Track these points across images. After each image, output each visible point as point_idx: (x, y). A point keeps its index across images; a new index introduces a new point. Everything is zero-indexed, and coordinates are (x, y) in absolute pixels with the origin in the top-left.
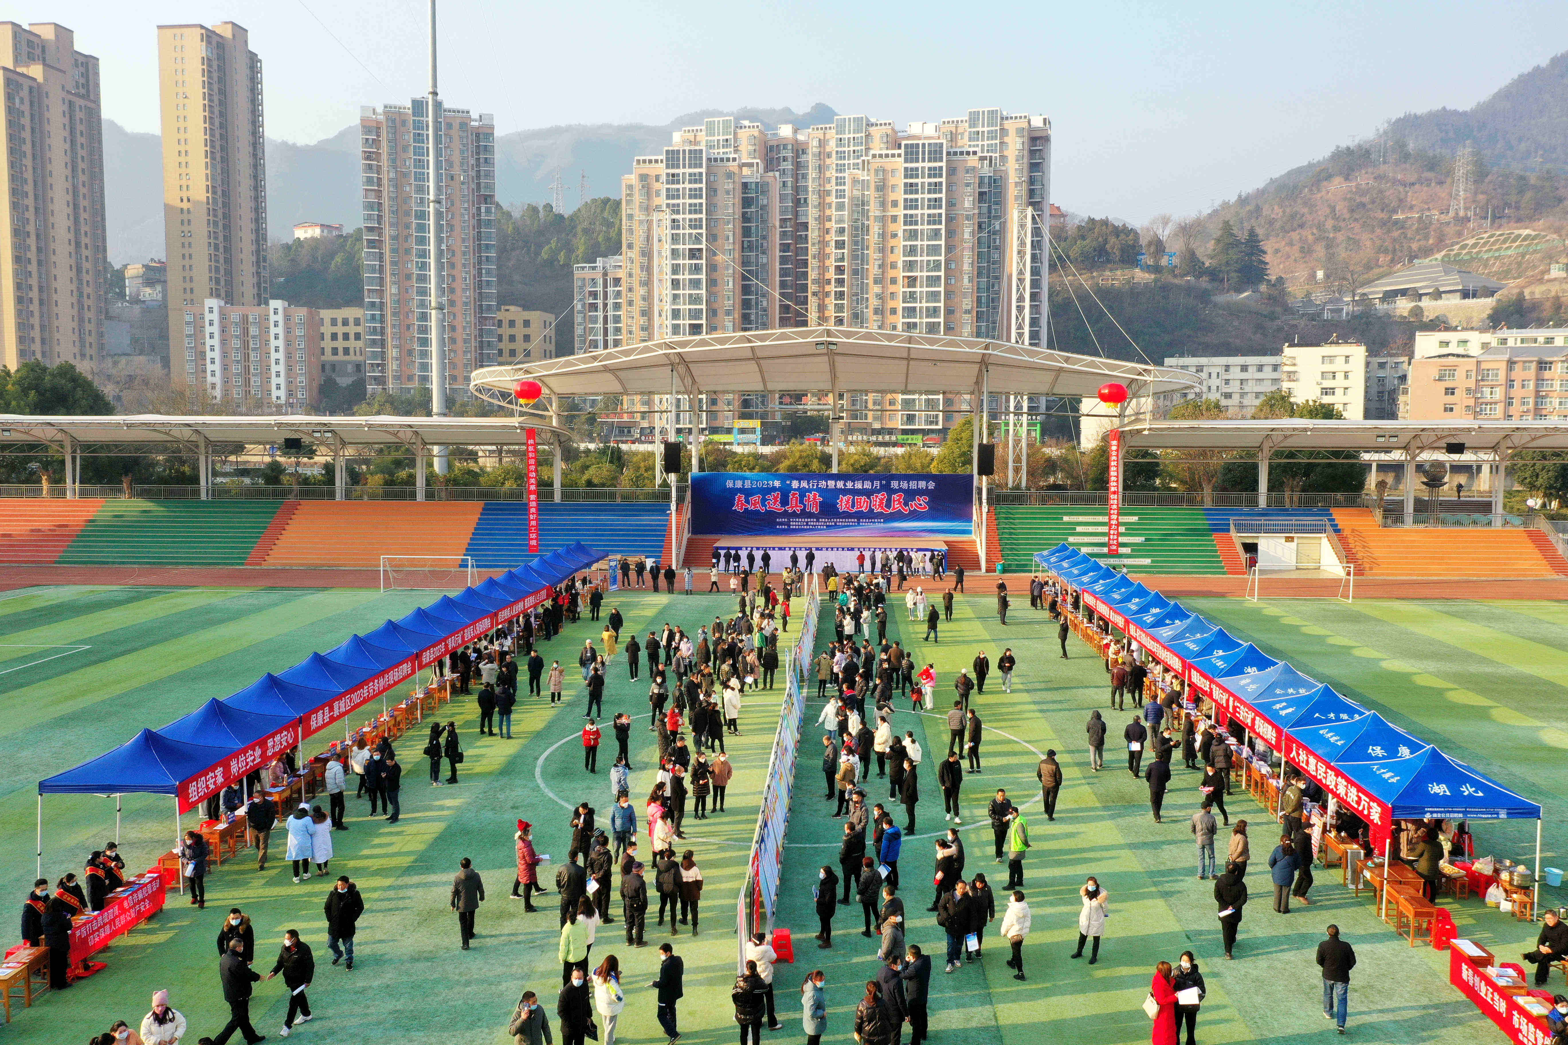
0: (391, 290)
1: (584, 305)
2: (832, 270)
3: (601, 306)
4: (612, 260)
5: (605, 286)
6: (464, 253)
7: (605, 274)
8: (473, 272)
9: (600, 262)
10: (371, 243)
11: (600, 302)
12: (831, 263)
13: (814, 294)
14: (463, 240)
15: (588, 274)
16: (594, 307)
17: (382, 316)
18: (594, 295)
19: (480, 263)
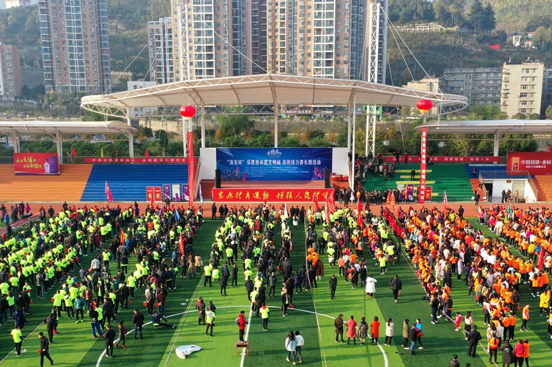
0: (54, 36)
1: (153, 43)
2: (279, 24)
3: (162, 44)
4: (166, 20)
5: (164, 33)
6: (91, 16)
7: (164, 27)
8: (96, 26)
9: (161, 20)
10: (43, 11)
11: (162, 41)
12: (278, 21)
13: (270, 37)
14: (90, 9)
15: (155, 27)
16: (159, 44)
17: (51, 49)
18: (158, 37)
19: (99, 21)
